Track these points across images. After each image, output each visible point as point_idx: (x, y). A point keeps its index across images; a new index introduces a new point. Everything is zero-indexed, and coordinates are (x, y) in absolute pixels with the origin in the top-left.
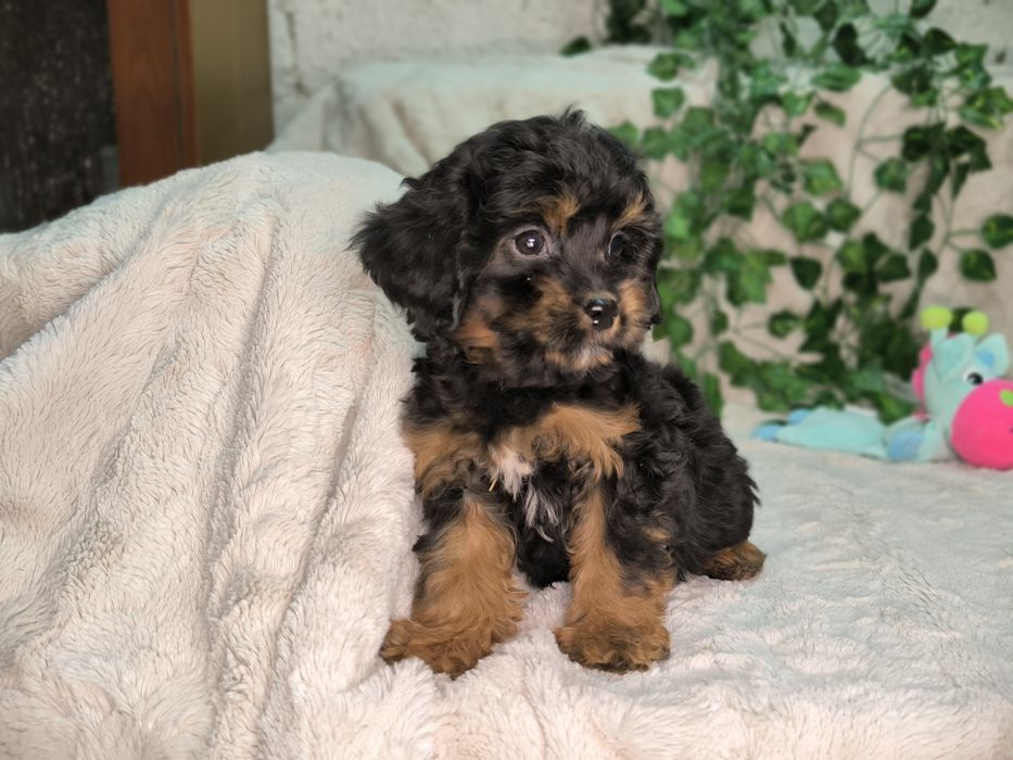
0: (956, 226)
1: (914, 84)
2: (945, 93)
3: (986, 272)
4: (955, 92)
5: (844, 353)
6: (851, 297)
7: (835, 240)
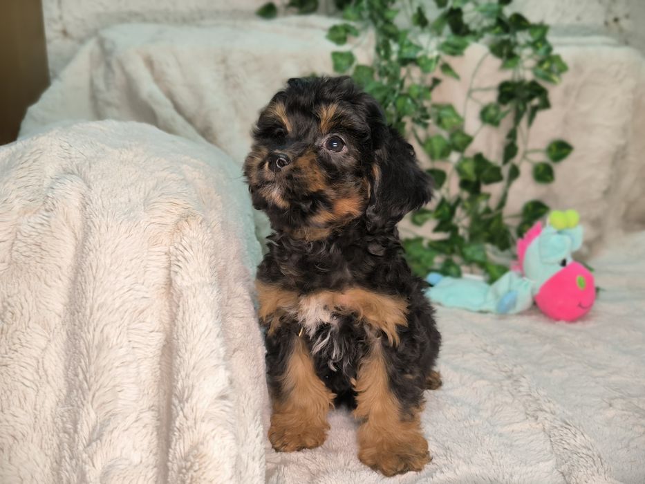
0: (531, 146)
1: (505, 51)
2: (523, 57)
3: (549, 177)
4: (530, 57)
5: (461, 232)
6: (465, 195)
7: (454, 157)
